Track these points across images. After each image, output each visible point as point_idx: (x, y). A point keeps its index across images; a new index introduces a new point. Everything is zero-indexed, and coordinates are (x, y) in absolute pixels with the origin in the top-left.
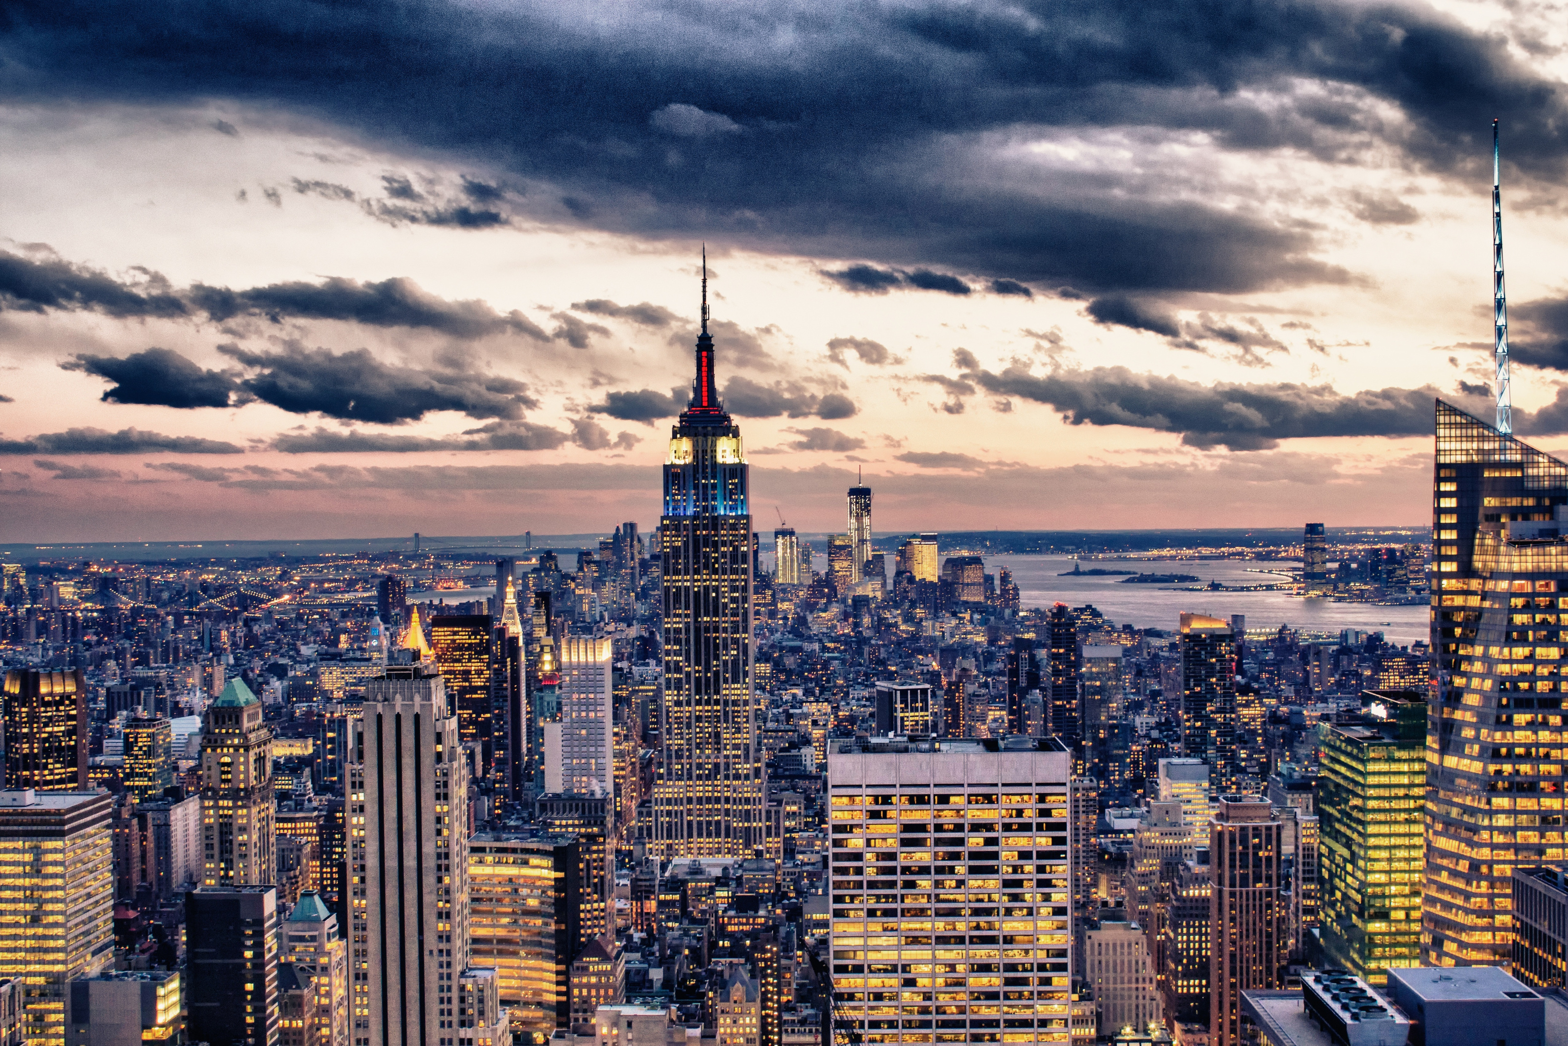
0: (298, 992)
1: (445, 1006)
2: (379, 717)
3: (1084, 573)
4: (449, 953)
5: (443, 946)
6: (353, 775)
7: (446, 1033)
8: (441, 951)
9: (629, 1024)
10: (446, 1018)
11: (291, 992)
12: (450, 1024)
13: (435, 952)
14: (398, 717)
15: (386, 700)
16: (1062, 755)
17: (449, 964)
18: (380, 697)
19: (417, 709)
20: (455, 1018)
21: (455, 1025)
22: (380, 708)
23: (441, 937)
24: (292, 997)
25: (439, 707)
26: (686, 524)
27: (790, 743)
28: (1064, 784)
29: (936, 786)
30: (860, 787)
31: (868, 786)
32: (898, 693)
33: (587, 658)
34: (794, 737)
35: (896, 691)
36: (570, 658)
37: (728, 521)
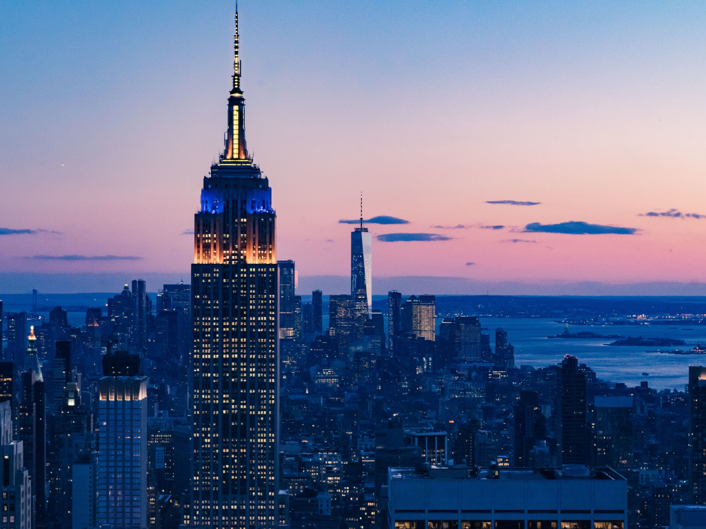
3: (574, 336)
16: (620, 482)
25: (7, 432)
26: (216, 272)
27: (305, 490)
28: (622, 512)
29: (496, 511)
30: (423, 511)
31: (430, 511)
32: (416, 439)
33: (124, 398)
34: (307, 484)
35: (414, 437)
36: (108, 398)
37: (256, 270)
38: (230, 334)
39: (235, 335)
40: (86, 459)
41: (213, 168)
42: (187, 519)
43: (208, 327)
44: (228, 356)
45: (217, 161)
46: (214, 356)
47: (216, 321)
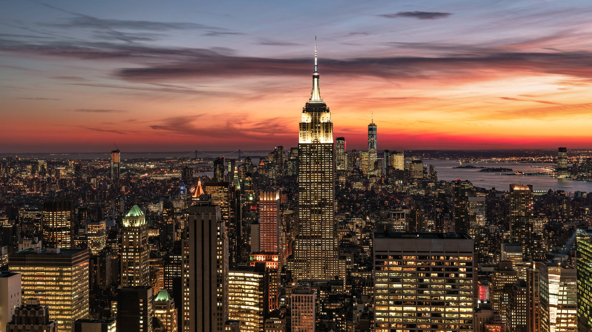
0: (159, 329)
2: (195, 221)
3: (463, 168)
4: (221, 315)
5: (219, 312)
6: (185, 244)
11: (156, 329)
13: (216, 314)
14: (203, 221)
15: (198, 214)
16: (470, 240)
17: (221, 319)
18: (195, 213)
19: (210, 218)
22: (195, 218)
23: (218, 308)
25: (219, 217)
26: (308, 147)
27: (347, 234)
28: (471, 252)
29: (418, 252)
30: (387, 251)
31: (390, 252)
32: (392, 214)
33: (270, 199)
34: (348, 232)
35: (391, 213)
36: (263, 199)
37: (325, 145)
38: (314, 172)
39: (316, 172)
40: (256, 222)
41: (306, 104)
42: (297, 247)
43: (305, 169)
44: (313, 181)
45: (308, 101)
46: (308, 181)
47: (308, 167)
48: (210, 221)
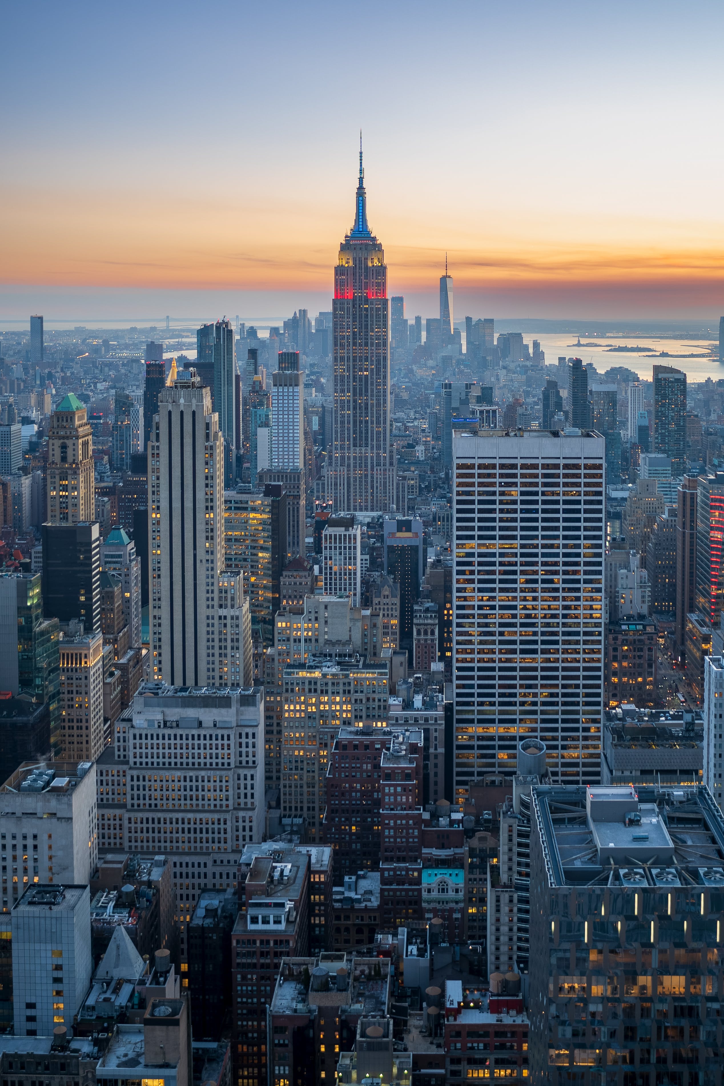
0: (110, 589)
1: (210, 595)
2: (170, 413)
3: (583, 345)
4: (212, 562)
5: (209, 557)
6: (153, 449)
7: (210, 612)
8: (207, 560)
9: (326, 607)
10: (210, 603)
11: (106, 589)
12: (213, 607)
13: (204, 561)
14: (182, 413)
15: (174, 402)
16: (600, 439)
17: (212, 569)
18: (170, 400)
19: (194, 408)
20: (216, 603)
21: (216, 607)
22: (170, 408)
23: (207, 552)
24: (107, 592)
28: (601, 458)
29: (521, 458)
30: (474, 458)
31: (478, 458)
32: (478, 412)
40: (266, 425)
48: (194, 413)
